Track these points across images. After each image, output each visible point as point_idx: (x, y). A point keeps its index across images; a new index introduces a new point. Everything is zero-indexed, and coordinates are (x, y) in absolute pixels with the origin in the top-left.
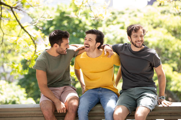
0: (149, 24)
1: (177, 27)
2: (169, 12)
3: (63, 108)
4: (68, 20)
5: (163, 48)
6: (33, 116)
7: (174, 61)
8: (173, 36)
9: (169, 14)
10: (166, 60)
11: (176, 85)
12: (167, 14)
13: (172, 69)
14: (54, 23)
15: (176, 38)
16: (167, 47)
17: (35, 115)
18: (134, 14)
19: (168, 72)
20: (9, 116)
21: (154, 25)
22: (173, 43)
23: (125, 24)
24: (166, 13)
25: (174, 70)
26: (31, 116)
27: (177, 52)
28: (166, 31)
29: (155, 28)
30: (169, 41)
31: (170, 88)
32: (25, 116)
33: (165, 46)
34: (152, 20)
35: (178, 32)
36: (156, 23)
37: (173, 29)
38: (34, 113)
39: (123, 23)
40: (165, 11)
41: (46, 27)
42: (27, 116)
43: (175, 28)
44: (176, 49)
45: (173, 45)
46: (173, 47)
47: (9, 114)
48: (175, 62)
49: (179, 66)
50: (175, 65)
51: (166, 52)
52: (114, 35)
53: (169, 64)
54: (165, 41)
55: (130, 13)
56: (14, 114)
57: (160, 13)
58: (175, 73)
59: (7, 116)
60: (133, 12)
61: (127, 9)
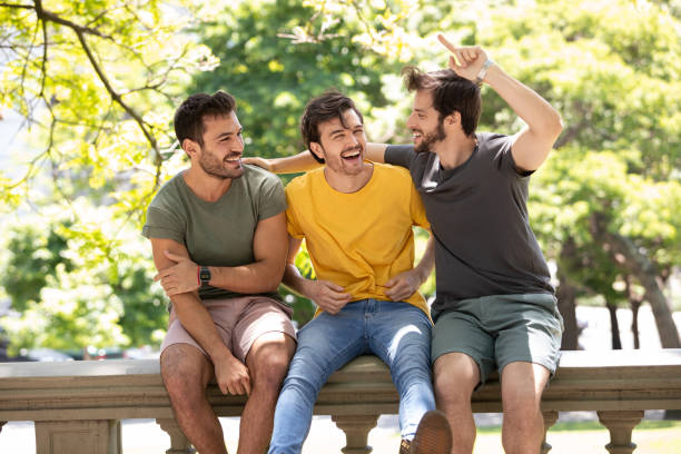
0: (553, 26)
1: (638, 36)
3: (238, 377)
5: (597, 103)
6: (137, 402)
7: (631, 141)
8: (627, 62)
10: (606, 138)
11: (636, 217)
13: (624, 167)
14: (260, 26)
15: (637, 70)
16: (611, 99)
17: (146, 401)
19: (612, 176)
20: (54, 405)
21: (569, 31)
22: (625, 86)
23: (478, 27)
25: (632, 169)
26: (130, 402)
27: (639, 112)
28: (607, 48)
29: (570, 39)
30: (613, 80)
31: (621, 225)
32: (110, 403)
33: (603, 95)
34: (561, 16)
35: (641, 51)
36: (574, 24)
37: (627, 43)
38: (141, 393)
39: (472, 24)
41: (234, 40)
42: (118, 403)
43: (632, 39)
44: (637, 104)
45: (629, 91)
46: (628, 97)
47: (56, 398)
48: (633, 146)
49: (647, 158)
50: (634, 154)
51: (607, 114)
53: (614, 151)
54: (601, 80)
56: (73, 397)
58: (634, 178)
59: (49, 405)
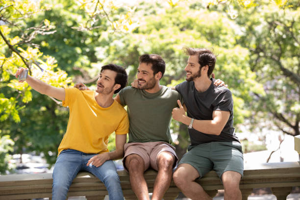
0: (174, 24)
2: (200, 5)
4: (57, 21)
8: (208, 40)
9: (201, 9)
12: (199, 9)
15: (213, 43)
18: (151, 10)
21: (181, 26)
24: (197, 7)
28: (199, 34)
29: (182, 30)
34: (178, 19)
35: (215, 35)
36: (184, 23)
40: (195, 5)
43: (211, 29)
52: (124, 42)
55: (146, 10)
57: (188, 8)
60: (151, 7)
61: (142, 4)
